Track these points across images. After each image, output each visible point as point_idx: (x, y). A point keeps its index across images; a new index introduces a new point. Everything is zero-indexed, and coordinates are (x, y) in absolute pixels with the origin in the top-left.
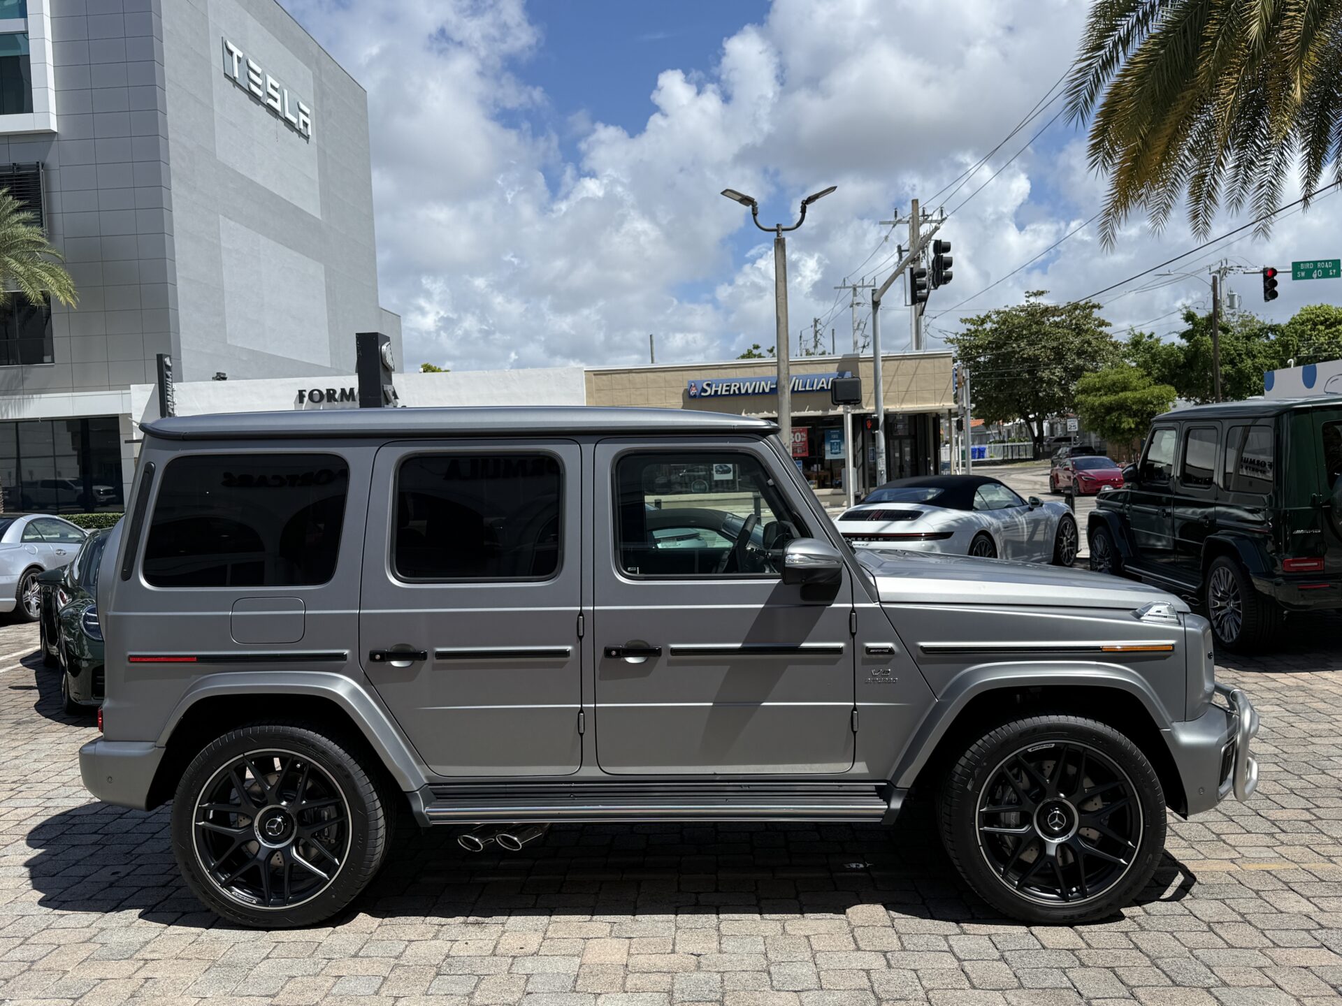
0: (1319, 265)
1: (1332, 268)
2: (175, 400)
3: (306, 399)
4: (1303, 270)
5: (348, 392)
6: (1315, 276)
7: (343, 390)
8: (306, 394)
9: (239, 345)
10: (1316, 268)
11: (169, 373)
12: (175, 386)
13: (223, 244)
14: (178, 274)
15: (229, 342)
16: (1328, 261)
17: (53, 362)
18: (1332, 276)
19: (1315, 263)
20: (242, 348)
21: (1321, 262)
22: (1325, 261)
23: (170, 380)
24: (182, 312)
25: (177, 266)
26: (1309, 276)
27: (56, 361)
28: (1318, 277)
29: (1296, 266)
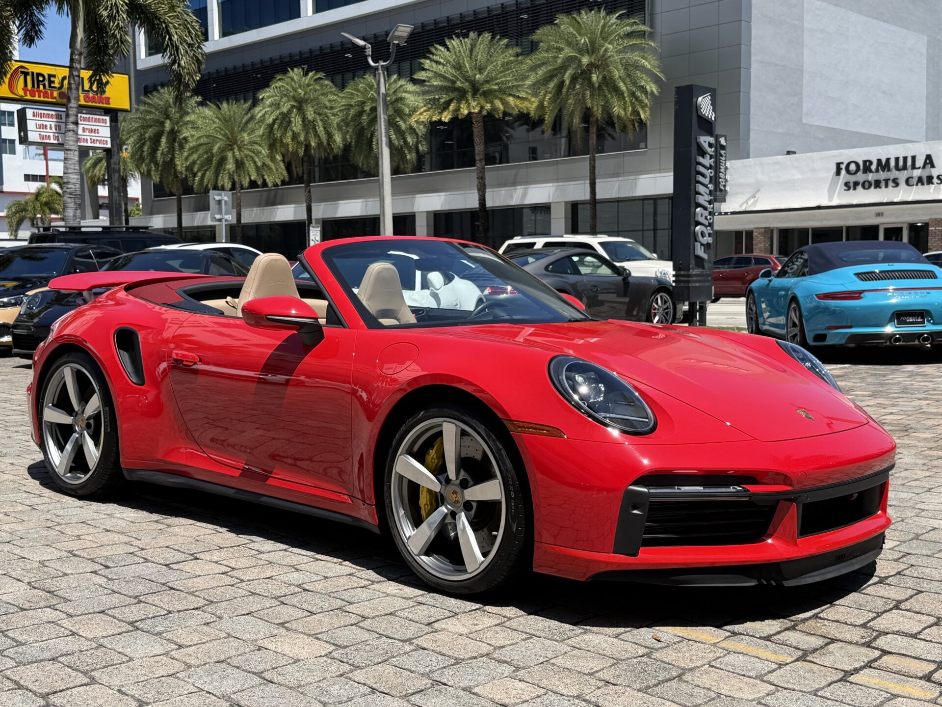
2: (728, 177)
3: (843, 172)
5: (884, 162)
7: (879, 161)
8: (843, 166)
9: (816, 123)
11: (722, 152)
12: (728, 164)
13: (806, 25)
14: (753, 58)
15: (804, 121)
17: (646, 148)
20: (819, 127)
23: (724, 158)
24: (754, 94)
25: (753, 50)
27: (649, 147)
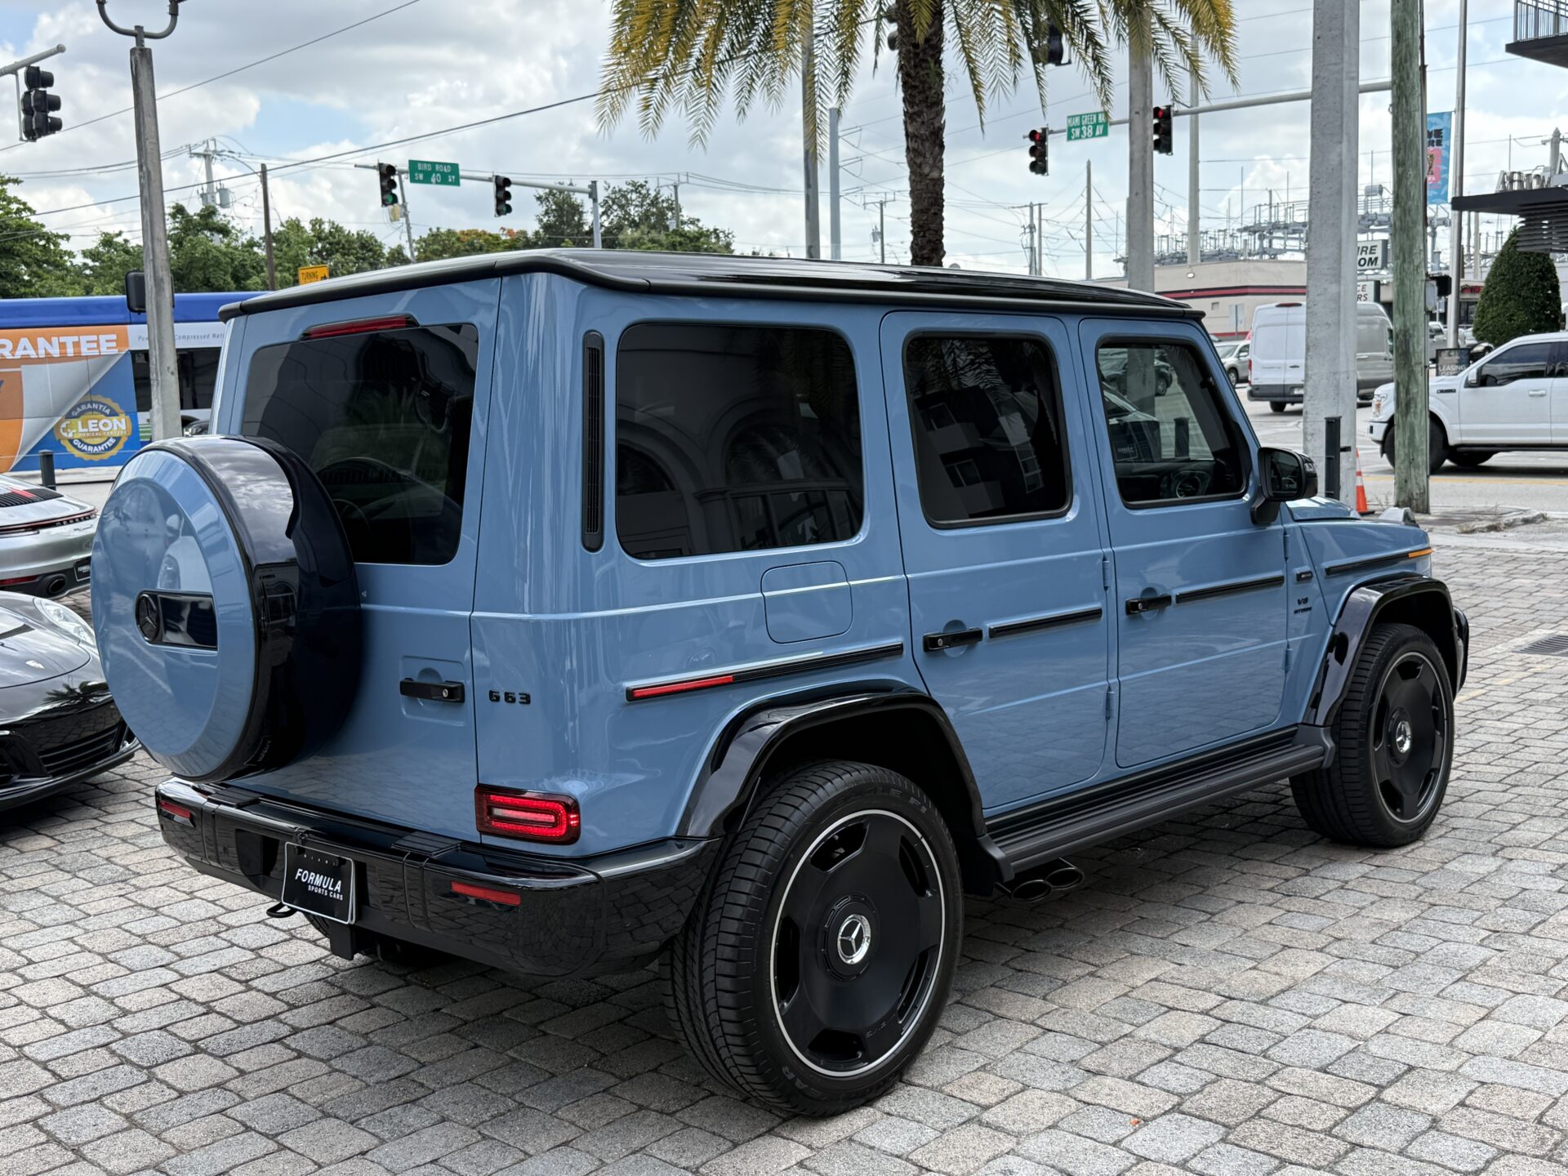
0: (437, 167)
1: (451, 173)
4: (421, 171)
6: (433, 180)
10: (434, 171)
16: (446, 164)
18: (452, 184)
19: (433, 164)
21: (440, 163)
22: (444, 164)
26: (427, 180)
28: (437, 183)
29: (413, 164)
